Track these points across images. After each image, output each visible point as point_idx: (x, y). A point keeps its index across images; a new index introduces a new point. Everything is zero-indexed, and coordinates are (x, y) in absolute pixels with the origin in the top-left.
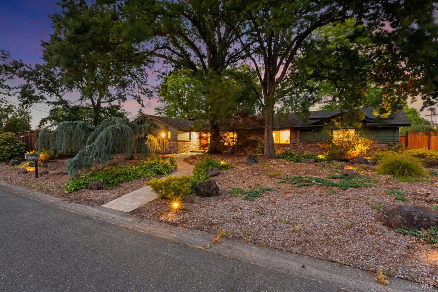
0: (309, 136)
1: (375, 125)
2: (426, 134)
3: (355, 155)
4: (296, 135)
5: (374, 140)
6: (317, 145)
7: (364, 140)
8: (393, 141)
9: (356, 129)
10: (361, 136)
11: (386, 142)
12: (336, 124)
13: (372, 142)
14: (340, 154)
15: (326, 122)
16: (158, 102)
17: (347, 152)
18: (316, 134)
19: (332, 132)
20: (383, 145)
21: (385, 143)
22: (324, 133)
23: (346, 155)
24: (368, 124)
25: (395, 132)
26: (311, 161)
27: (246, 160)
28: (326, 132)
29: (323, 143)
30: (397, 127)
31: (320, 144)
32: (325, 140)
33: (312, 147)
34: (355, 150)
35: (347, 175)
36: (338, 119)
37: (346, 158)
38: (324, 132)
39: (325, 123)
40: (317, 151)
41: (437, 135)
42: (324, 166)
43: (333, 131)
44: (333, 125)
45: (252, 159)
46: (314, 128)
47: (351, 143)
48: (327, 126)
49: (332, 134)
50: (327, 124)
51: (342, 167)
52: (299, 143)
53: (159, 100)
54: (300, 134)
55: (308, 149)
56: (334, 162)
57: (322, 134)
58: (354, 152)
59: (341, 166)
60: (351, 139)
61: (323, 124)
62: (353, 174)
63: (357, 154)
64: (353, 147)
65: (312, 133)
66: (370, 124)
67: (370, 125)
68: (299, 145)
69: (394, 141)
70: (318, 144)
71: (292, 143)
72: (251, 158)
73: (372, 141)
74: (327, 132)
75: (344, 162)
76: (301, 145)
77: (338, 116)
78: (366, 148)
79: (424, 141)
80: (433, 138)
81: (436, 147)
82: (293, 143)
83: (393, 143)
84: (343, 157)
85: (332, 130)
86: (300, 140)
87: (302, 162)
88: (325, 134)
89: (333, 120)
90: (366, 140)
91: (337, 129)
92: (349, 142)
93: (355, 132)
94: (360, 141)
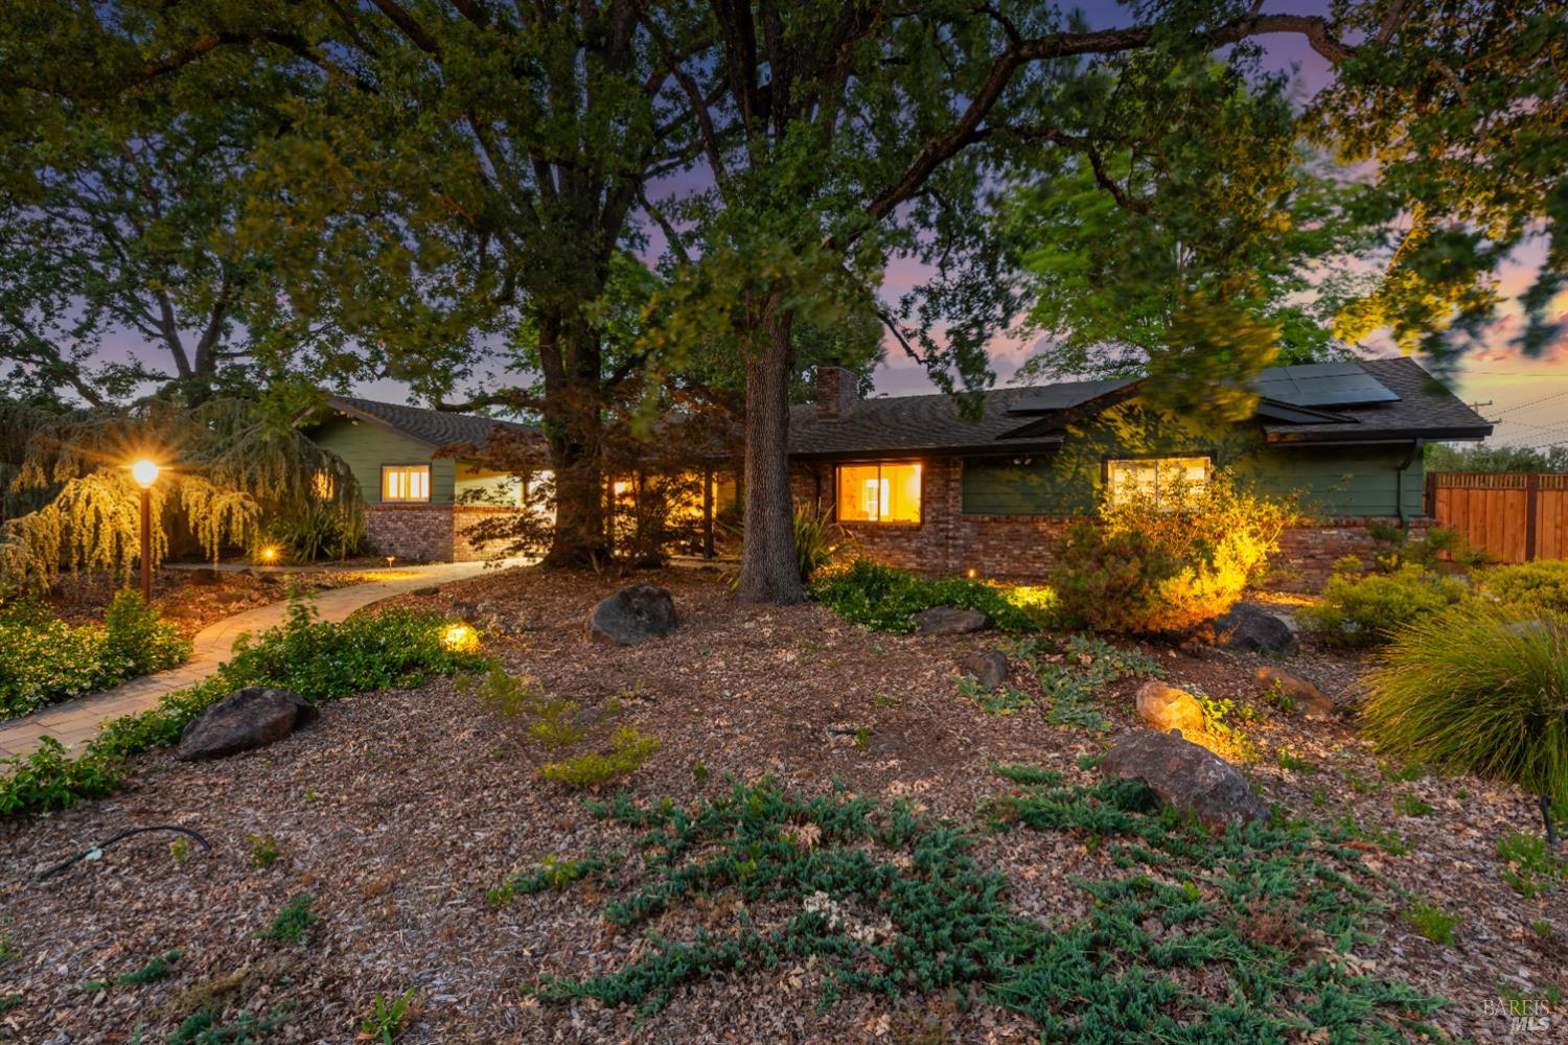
0: (1004, 487)
1: (1307, 437)
2: (1515, 485)
3: (1217, 607)
4: (947, 484)
5: (1303, 508)
6: (1036, 530)
7: (1257, 506)
8: (1392, 511)
9: (1213, 455)
10: (1240, 485)
11: (1360, 521)
12: (1125, 433)
13: (1293, 519)
14: (1112, 593)
15: (1079, 425)
16: (510, 368)
17: (1162, 584)
18: (1034, 479)
19: (1104, 470)
20: (1345, 533)
21: (1355, 524)
22: (1069, 475)
23: (1155, 606)
24: (1273, 432)
25: (1404, 467)
26: (961, 627)
27: (603, 615)
28: (1077, 472)
29: (1061, 522)
30: (1420, 441)
31: (1052, 525)
32: (1071, 508)
33: (1014, 537)
34: (1214, 571)
35: (1146, 800)
36: (1131, 408)
37: (1152, 627)
38: (1068, 469)
39: (1072, 429)
40: (1038, 557)
41: (1565, 489)
42: (1008, 673)
43: (1111, 464)
44: (1110, 436)
45: (639, 612)
46: (1019, 451)
47: (1189, 523)
48: (1083, 442)
49: (1104, 479)
50: (1081, 434)
51: (1125, 688)
52: (957, 519)
53: (510, 361)
54: (964, 482)
55: (996, 548)
56: (1078, 645)
57: (1059, 480)
58: (1206, 584)
59: (1121, 680)
60: (1190, 504)
61: (1064, 432)
62: (1199, 800)
63: (1227, 600)
64: (1201, 554)
65: (1015, 476)
66: (1283, 429)
67: (1283, 435)
68: (957, 529)
69: (1399, 515)
70: (1042, 526)
71: (928, 518)
72: (635, 602)
73: (1292, 510)
74: (1082, 470)
75: (1138, 652)
76: (966, 530)
77: (1130, 396)
78: (1263, 547)
79: (1509, 514)
80: (1548, 501)
81: (1561, 541)
82: (936, 522)
83: (1395, 522)
84: (1136, 618)
85: (1105, 460)
86: (964, 507)
87: (911, 631)
88: (1074, 478)
89: (1109, 414)
90: (1266, 507)
91: (1125, 456)
92: (1182, 515)
93: (1213, 468)
94: (1234, 511)
